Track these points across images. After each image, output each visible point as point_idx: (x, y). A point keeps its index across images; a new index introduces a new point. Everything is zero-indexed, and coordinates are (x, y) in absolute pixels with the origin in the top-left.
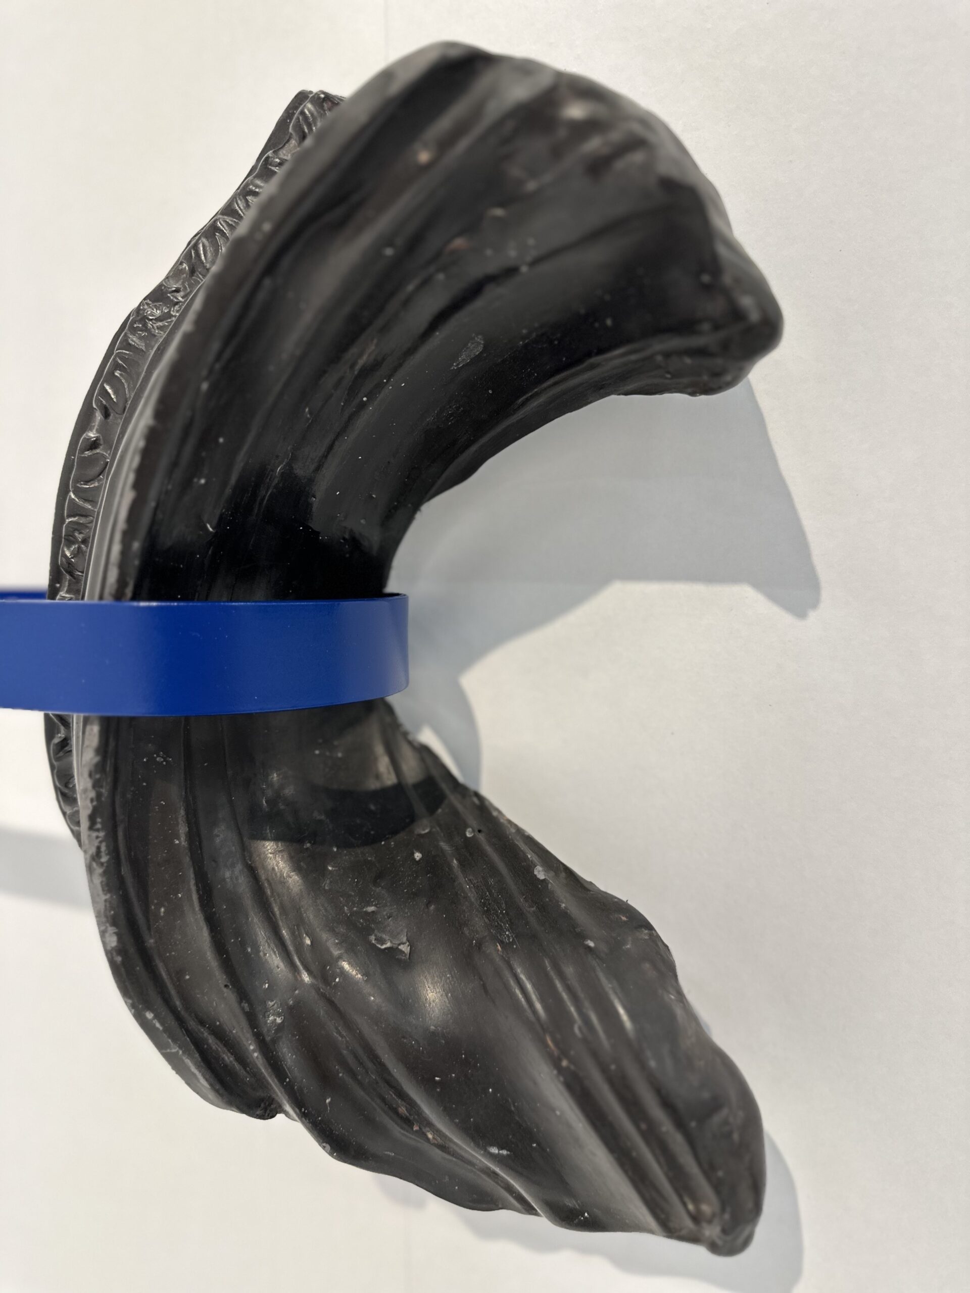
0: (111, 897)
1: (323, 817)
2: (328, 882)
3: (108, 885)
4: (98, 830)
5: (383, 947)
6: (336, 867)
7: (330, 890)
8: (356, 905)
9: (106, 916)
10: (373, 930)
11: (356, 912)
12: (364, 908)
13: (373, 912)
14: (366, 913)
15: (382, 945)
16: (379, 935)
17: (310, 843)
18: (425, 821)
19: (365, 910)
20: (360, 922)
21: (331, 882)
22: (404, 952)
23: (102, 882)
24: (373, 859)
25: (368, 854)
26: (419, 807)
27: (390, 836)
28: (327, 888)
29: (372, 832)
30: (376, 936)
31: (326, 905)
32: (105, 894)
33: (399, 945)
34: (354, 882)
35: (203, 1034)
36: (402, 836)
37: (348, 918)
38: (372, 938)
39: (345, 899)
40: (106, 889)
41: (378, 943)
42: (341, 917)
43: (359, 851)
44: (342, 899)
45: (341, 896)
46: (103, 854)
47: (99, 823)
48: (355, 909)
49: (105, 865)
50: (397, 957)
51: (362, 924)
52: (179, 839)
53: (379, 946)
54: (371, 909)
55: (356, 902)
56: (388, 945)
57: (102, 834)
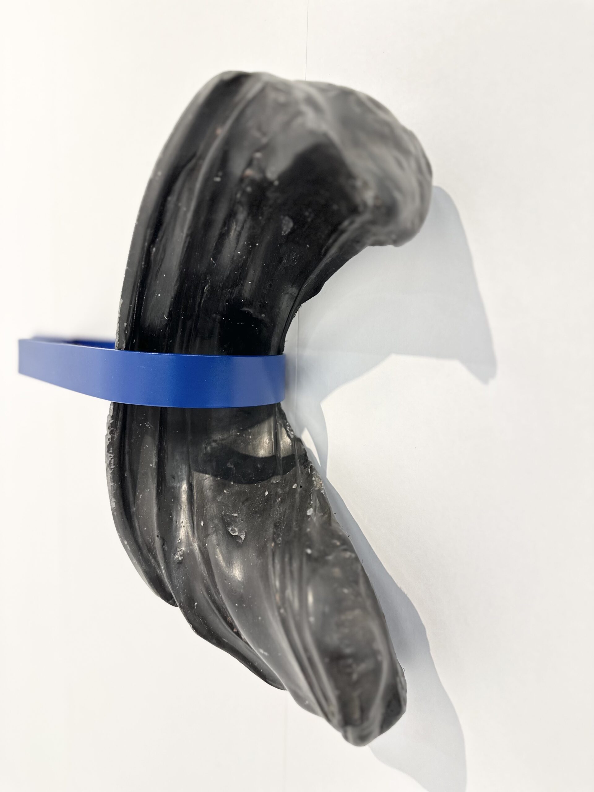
0: (114, 484)
1: (232, 466)
2: (221, 498)
3: (113, 478)
4: (111, 453)
5: (233, 534)
6: (228, 491)
7: (220, 502)
8: (229, 512)
9: (111, 493)
10: (232, 525)
11: (228, 515)
12: (232, 514)
13: (236, 517)
14: (233, 516)
15: (234, 533)
16: (234, 528)
17: (220, 477)
18: (279, 477)
19: (232, 515)
20: (227, 520)
21: (222, 498)
22: (242, 539)
23: (111, 477)
24: (248, 492)
25: (246, 488)
26: (280, 469)
27: (260, 481)
28: (219, 500)
29: (253, 478)
30: (232, 528)
31: (215, 508)
32: (112, 483)
33: (241, 535)
34: (234, 500)
35: (149, 557)
36: (265, 482)
37: (222, 516)
38: (230, 529)
39: (225, 507)
40: (112, 480)
41: (231, 532)
42: (219, 516)
43: (243, 486)
44: (223, 507)
45: (224, 506)
46: (112, 464)
47: (112, 450)
48: (228, 513)
49: (113, 469)
50: (237, 540)
51: (228, 521)
52: (152, 464)
53: (232, 534)
54: (236, 515)
55: (230, 510)
56: (237, 534)
57: (112, 455)
